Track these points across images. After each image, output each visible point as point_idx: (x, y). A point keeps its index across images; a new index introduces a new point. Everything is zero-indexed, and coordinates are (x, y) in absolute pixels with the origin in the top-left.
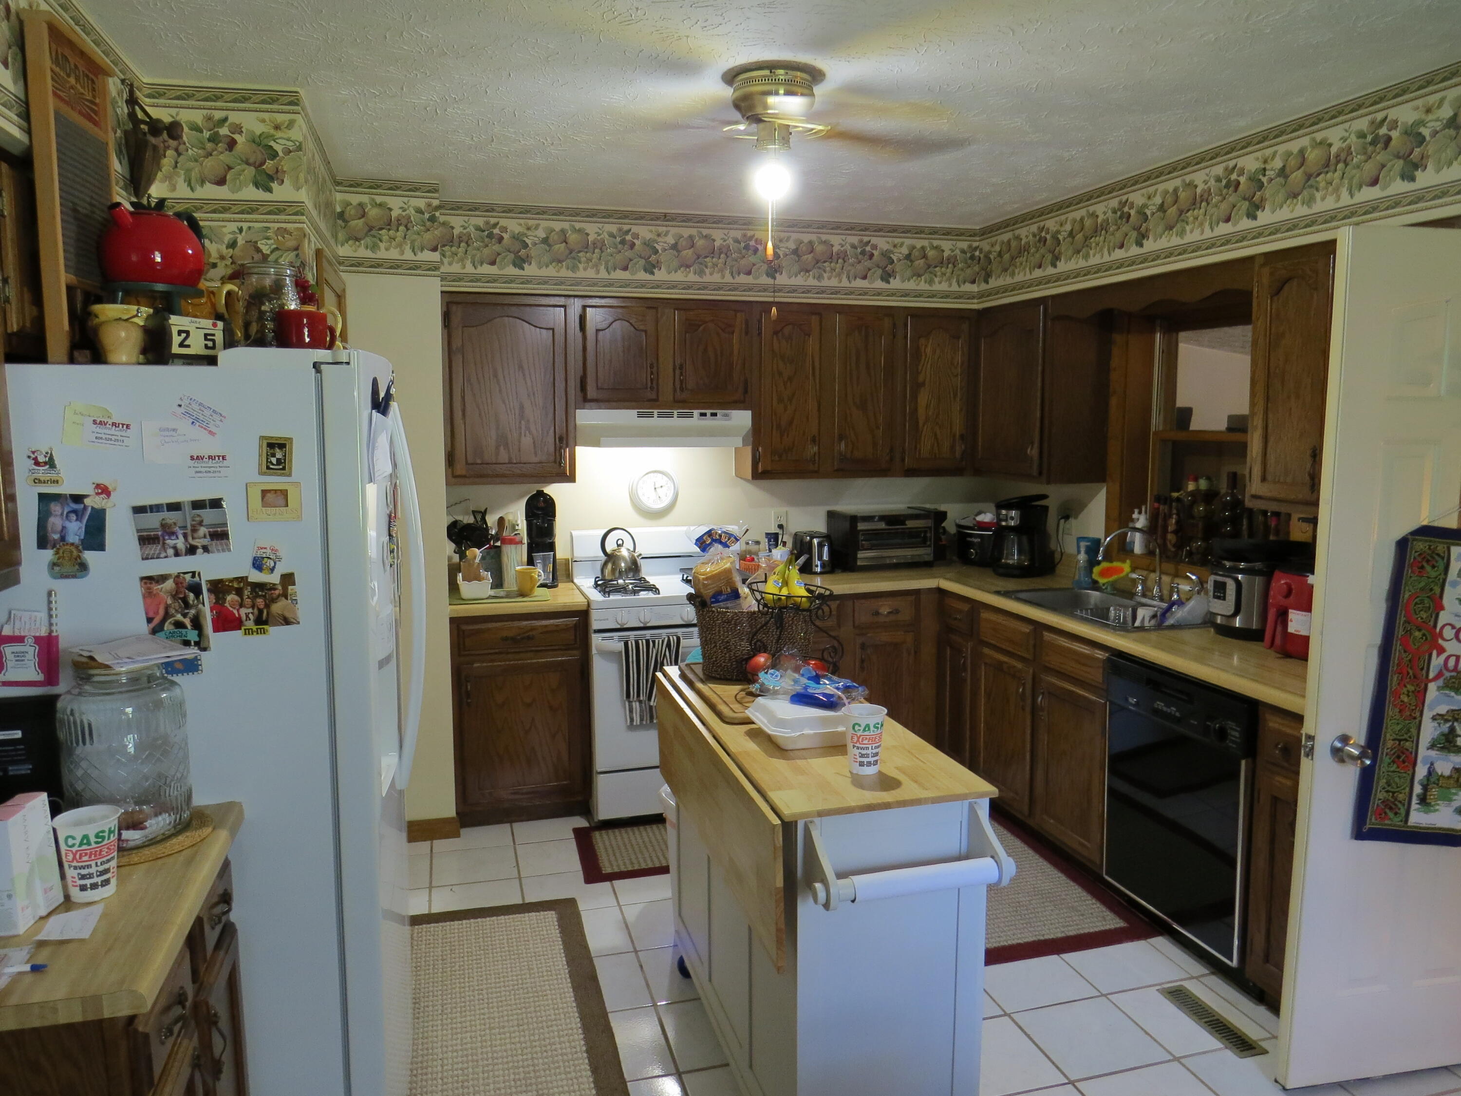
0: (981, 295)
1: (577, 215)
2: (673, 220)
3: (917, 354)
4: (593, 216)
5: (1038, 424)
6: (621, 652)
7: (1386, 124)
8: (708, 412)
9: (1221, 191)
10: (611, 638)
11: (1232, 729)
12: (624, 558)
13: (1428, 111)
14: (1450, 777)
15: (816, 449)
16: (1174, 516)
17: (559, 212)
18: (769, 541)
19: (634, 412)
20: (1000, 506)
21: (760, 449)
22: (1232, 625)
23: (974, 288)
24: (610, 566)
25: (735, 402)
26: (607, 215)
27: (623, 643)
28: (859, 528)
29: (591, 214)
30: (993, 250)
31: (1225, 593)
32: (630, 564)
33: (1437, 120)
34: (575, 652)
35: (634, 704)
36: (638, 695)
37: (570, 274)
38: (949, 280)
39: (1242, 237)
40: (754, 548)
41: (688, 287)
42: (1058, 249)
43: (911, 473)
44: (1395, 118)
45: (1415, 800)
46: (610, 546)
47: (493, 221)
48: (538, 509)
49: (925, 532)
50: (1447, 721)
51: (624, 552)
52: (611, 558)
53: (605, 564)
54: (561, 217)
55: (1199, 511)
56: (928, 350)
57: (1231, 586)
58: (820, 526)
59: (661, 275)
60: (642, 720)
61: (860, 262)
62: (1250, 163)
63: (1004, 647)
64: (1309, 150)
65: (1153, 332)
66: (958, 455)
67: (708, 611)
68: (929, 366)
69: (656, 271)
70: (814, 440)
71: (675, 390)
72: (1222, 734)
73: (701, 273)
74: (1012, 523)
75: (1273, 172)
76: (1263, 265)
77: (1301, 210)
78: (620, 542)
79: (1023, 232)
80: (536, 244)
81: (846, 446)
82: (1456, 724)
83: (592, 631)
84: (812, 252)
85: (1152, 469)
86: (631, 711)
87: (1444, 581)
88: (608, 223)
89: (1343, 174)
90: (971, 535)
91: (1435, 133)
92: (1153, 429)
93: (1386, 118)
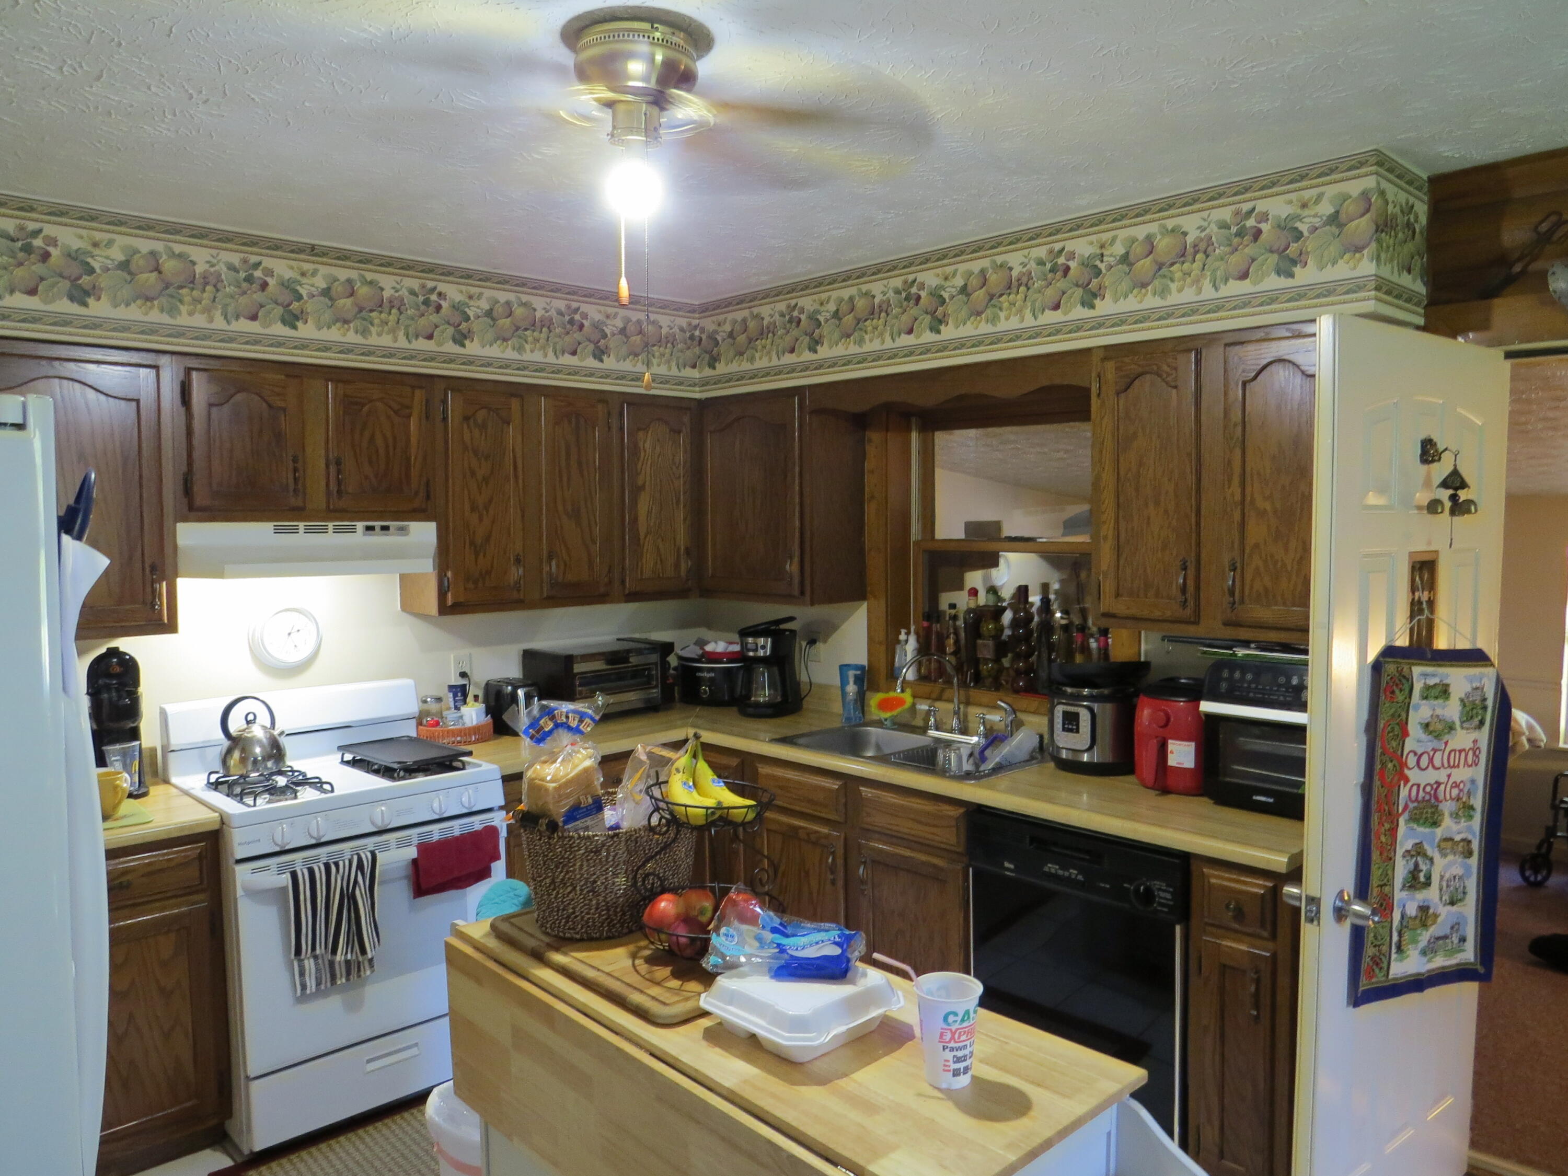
0: (705, 383)
1: (178, 232)
2: (324, 254)
3: (635, 450)
4: (202, 236)
5: (797, 534)
6: (285, 888)
7: (1254, 215)
8: (377, 524)
9: (1045, 275)
10: (266, 868)
11: (1160, 889)
12: (259, 742)
13: (1304, 206)
14: (1416, 917)
15: (521, 571)
16: (952, 636)
17: (146, 226)
18: (455, 696)
19: (268, 526)
20: (745, 633)
21: (449, 574)
22: (1080, 759)
23: (695, 374)
24: (236, 755)
25: (415, 510)
26: (225, 238)
27: (289, 875)
28: (575, 671)
29: (200, 234)
30: (720, 329)
31: (1078, 725)
32: (269, 749)
33: (1315, 216)
34: (201, 897)
35: (306, 962)
36: (314, 949)
37: (165, 319)
38: (668, 362)
39: (1078, 327)
40: (433, 707)
41: (347, 350)
42: (817, 331)
43: (633, 597)
44: (1265, 210)
45: (1394, 950)
46: (236, 724)
47: (32, 226)
48: (111, 676)
49: (649, 669)
50: (1412, 856)
51: (257, 732)
52: (236, 742)
53: (229, 752)
54: (151, 234)
55: (988, 628)
56: (647, 445)
57: (1085, 718)
58: (514, 671)
59: (306, 330)
60: (318, 984)
61: (568, 333)
62: (1082, 247)
63: (797, 808)
64: (1159, 237)
65: (909, 430)
66: (683, 573)
67: (563, 838)
68: (648, 469)
69: (299, 324)
70: (518, 561)
71: (328, 493)
72: (1148, 896)
73: (365, 332)
74: (761, 653)
75: (1112, 259)
76: (1105, 359)
77: (1151, 301)
78: (251, 717)
79: (765, 311)
80: (108, 269)
81: (558, 566)
82: (1419, 858)
83: (232, 861)
84: (510, 315)
85: (914, 582)
86: (302, 974)
87: (1409, 704)
88: (226, 249)
89: (1204, 265)
90: (700, 669)
91: (1314, 229)
92: (913, 538)
93: (1254, 209)
